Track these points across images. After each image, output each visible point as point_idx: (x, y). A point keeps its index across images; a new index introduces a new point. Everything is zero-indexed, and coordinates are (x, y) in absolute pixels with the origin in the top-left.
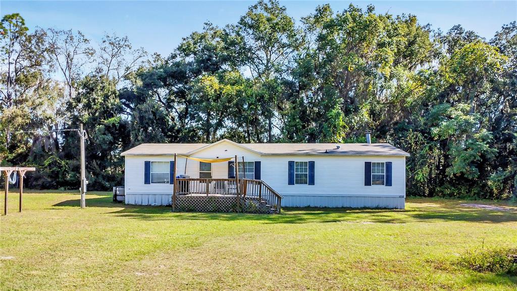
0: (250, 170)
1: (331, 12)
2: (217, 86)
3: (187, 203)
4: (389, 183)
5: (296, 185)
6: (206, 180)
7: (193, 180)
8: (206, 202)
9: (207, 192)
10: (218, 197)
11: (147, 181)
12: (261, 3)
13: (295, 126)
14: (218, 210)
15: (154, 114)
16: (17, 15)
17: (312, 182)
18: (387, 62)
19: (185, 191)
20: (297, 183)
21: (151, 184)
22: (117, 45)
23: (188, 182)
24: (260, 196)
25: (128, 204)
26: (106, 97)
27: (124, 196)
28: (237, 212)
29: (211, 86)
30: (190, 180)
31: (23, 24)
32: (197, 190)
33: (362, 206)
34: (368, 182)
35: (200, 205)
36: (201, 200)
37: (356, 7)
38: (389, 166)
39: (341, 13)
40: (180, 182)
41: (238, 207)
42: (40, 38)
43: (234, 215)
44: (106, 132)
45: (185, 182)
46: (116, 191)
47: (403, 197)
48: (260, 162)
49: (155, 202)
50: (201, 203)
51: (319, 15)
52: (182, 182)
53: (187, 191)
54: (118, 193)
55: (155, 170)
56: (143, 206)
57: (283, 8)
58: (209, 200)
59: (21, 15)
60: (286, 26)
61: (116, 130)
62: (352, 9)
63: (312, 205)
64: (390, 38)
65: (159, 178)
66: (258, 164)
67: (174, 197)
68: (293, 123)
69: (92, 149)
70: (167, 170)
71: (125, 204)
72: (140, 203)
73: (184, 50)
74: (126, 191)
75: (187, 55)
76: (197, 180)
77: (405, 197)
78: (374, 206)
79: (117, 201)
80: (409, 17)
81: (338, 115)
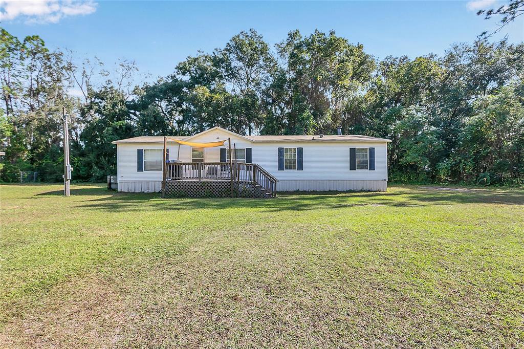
0: (242, 157)
1: (299, 36)
2: (208, 94)
3: (178, 188)
4: (372, 167)
5: (285, 171)
6: (198, 164)
7: (184, 164)
8: (198, 187)
9: (200, 177)
10: (211, 182)
11: (140, 169)
12: (242, 32)
13: (273, 127)
14: (211, 196)
15: (155, 117)
16: (37, 37)
17: (301, 167)
18: (347, 74)
19: (176, 176)
20: (287, 168)
21: (144, 171)
22: (128, 67)
23: (178, 166)
24: (254, 180)
25: (121, 192)
26: (115, 105)
27: (117, 184)
28: (231, 197)
29: (203, 94)
30: (181, 164)
31: (43, 45)
32: (189, 175)
33: (348, 189)
34: (352, 168)
35: (192, 190)
36: (193, 185)
37: (320, 32)
38: (372, 151)
39: (308, 36)
40: (170, 167)
41: (232, 192)
42: (58, 57)
43: (227, 200)
44: (114, 133)
45: (176, 166)
46: (110, 179)
47: (385, 180)
48: (251, 149)
49: (148, 189)
50: (193, 188)
51: (290, 39)
52: (173, 166)
53: (179, 176)
54: (112, 181)
55: (148, 158)
56: (137, 193)
57: (261, 36)
58: (201, 185)
59: (40, 37)
60: (264, 51)
61: (123, 131)
62: (318, 34)
63: (301, 190)
64: (348, 57)
65: (152, 166)
66: (249, 151)
67: (164, 183)
68: (270, 125)
69: (102, 148)
70: (159, 158)
71: (118, 192)
72: (133, 191)
73: (181, 69)
74: (119, 179)
75: (184, 74)
76: (189, 164)
77: (387, 180)
78: (359, 189)
79: (112, 189)
80: (358, 45)
81: (309, 117)
